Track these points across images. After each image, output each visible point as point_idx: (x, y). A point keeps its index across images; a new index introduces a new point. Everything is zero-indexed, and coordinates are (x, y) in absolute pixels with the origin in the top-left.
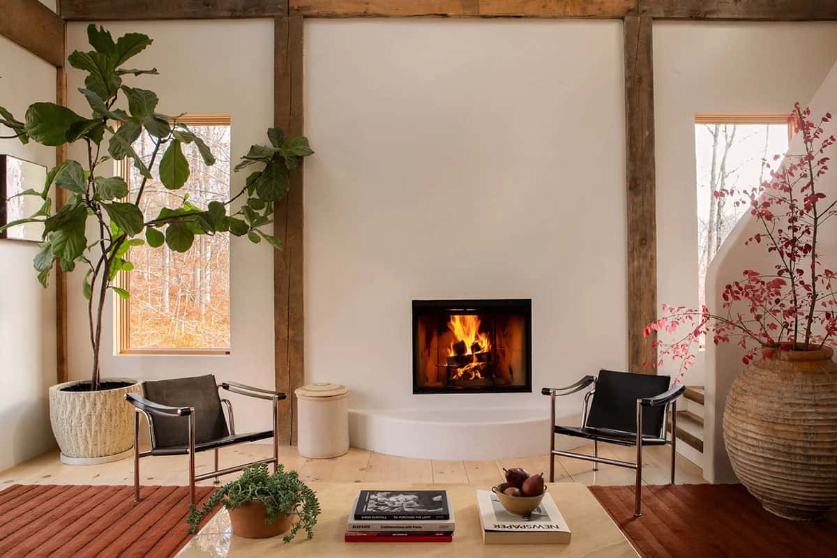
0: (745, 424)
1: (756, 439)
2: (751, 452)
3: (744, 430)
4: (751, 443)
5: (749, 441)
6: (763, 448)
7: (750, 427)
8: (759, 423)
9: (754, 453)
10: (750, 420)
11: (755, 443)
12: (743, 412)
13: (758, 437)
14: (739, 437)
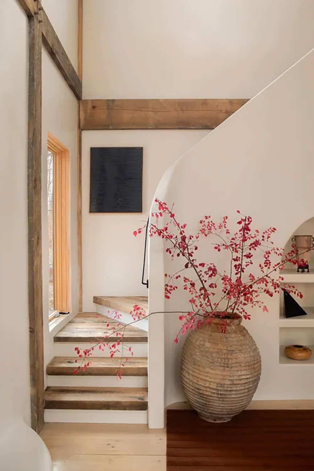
0: (239, 373)
1: (247, 379)
2: (243, 388)
3: (239, 376)
4: (244, 382)
5: (243, 382)
6: (250, 382)
7: (243, 373)
8: (247, 368)
9: (245, 388)
10: (243, 368)
11: (246, 381)
12: (237, 365)
13: (248, 377)
14: (235, 382)
